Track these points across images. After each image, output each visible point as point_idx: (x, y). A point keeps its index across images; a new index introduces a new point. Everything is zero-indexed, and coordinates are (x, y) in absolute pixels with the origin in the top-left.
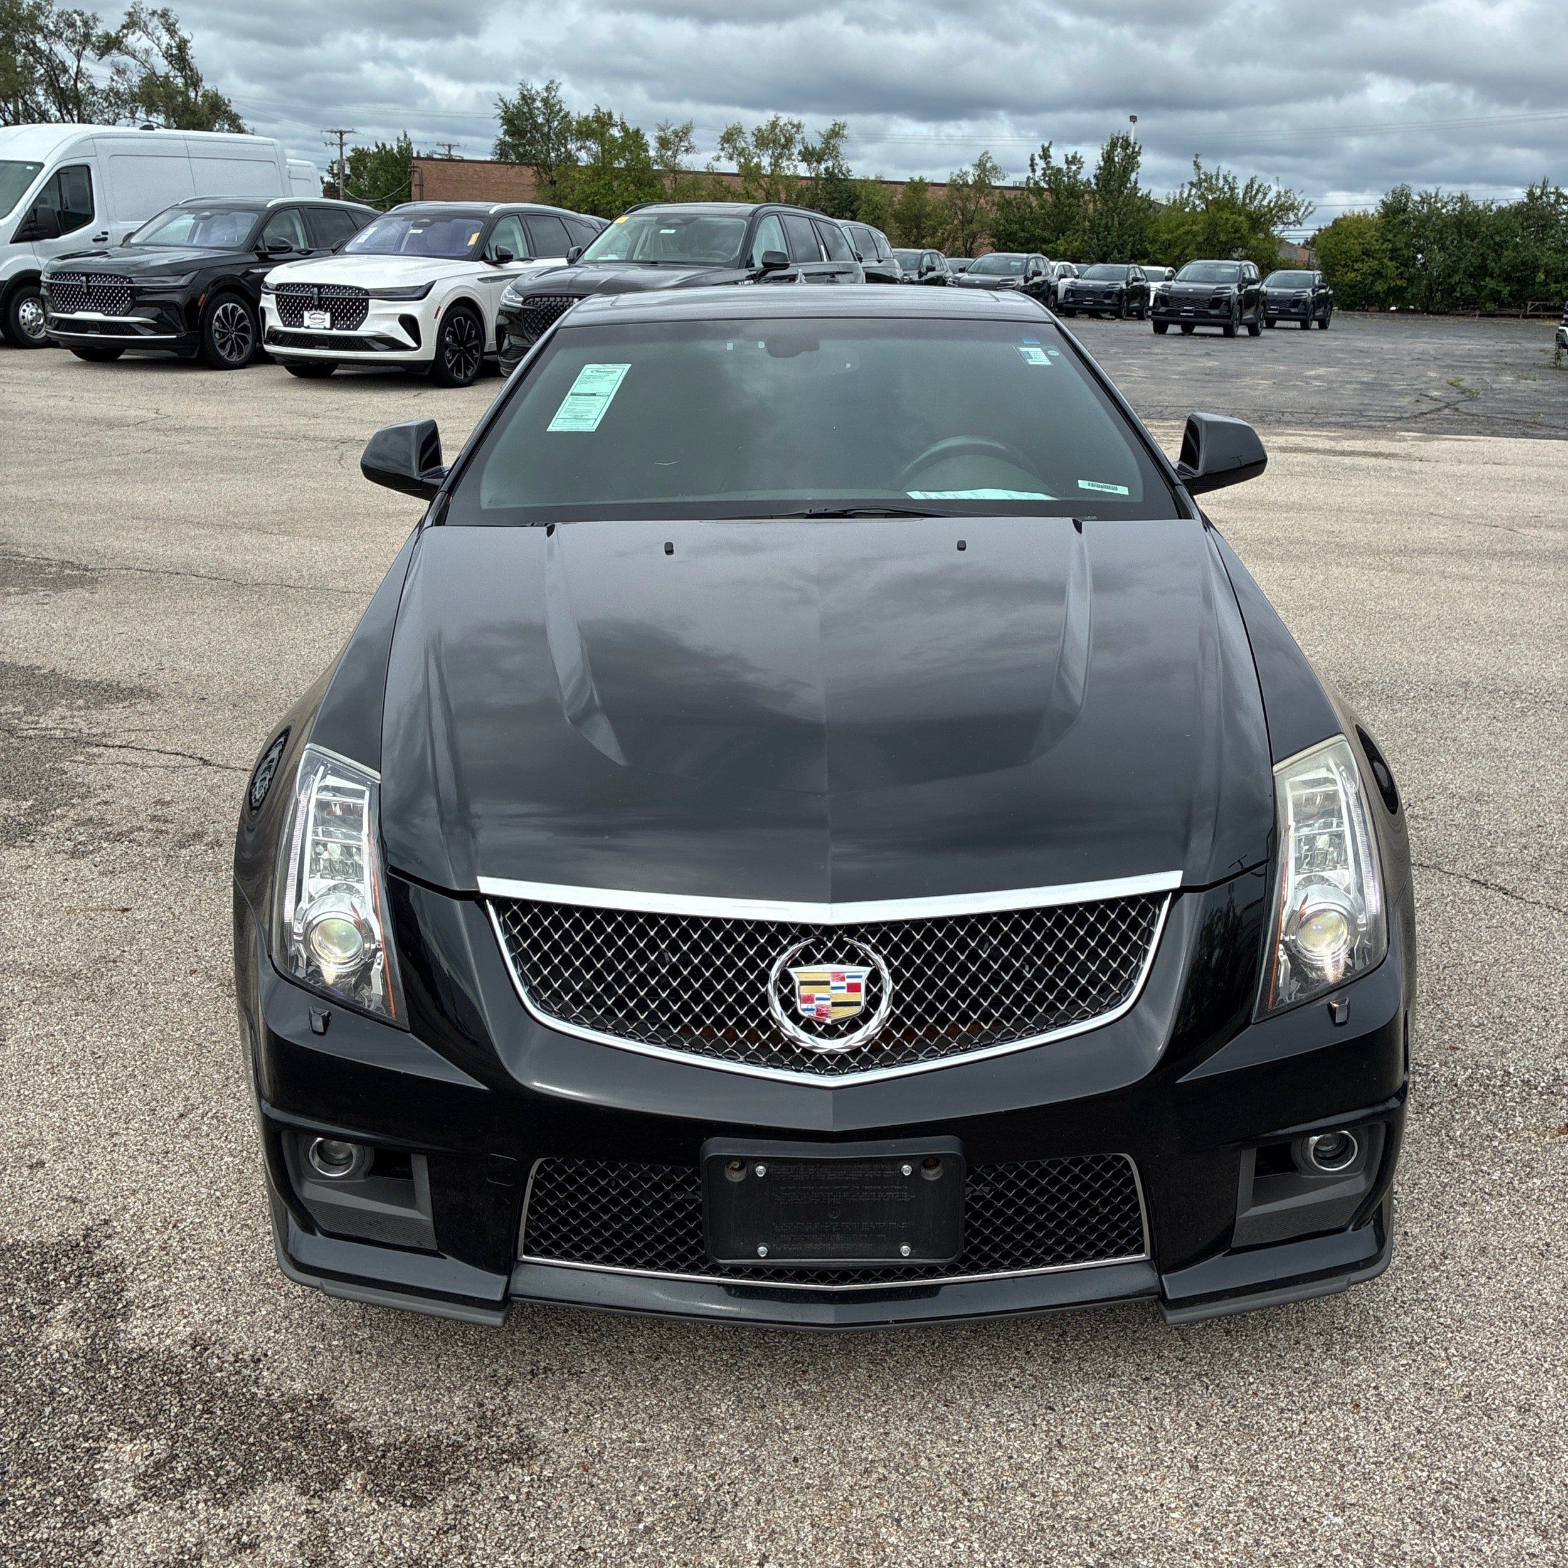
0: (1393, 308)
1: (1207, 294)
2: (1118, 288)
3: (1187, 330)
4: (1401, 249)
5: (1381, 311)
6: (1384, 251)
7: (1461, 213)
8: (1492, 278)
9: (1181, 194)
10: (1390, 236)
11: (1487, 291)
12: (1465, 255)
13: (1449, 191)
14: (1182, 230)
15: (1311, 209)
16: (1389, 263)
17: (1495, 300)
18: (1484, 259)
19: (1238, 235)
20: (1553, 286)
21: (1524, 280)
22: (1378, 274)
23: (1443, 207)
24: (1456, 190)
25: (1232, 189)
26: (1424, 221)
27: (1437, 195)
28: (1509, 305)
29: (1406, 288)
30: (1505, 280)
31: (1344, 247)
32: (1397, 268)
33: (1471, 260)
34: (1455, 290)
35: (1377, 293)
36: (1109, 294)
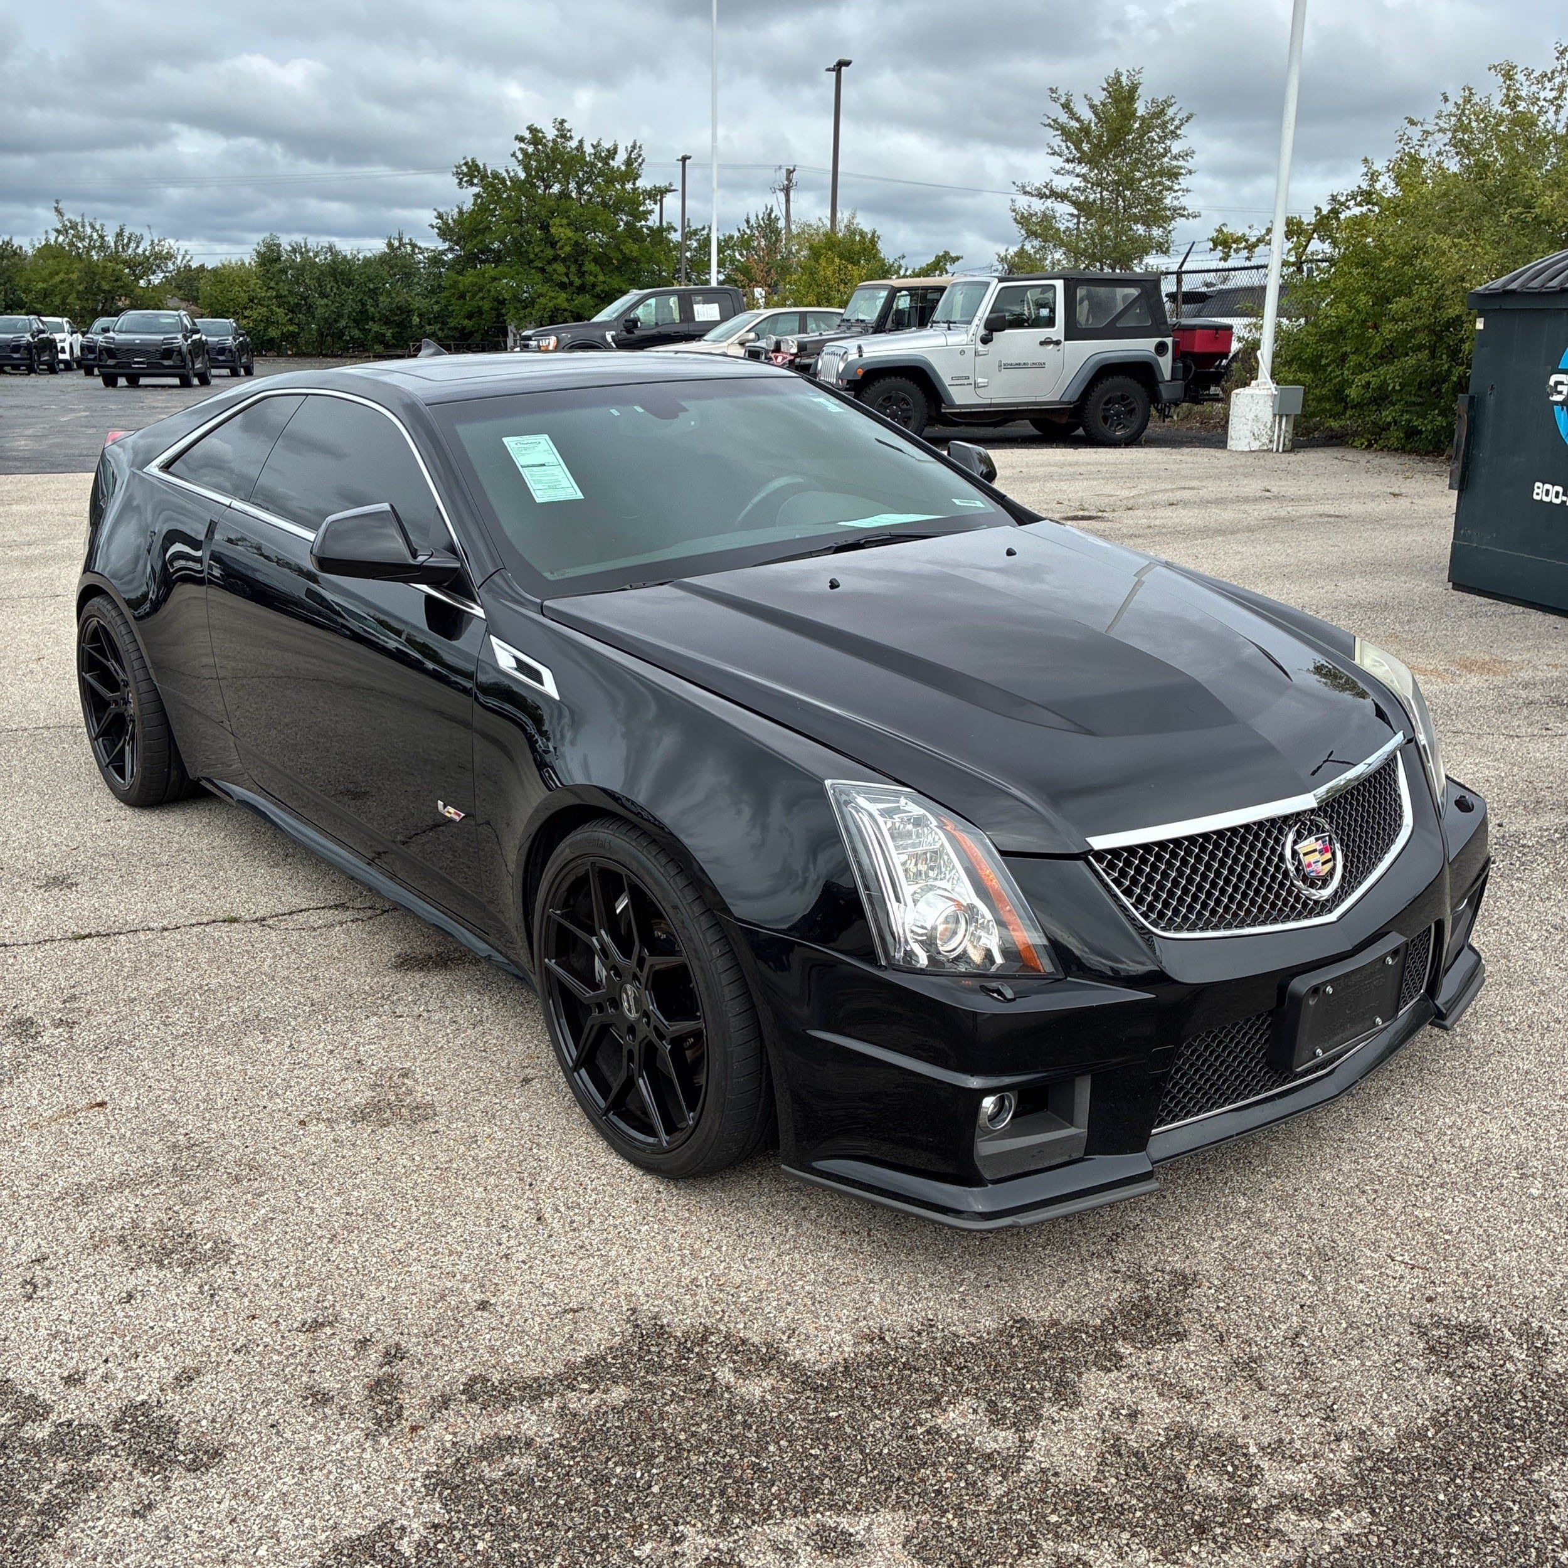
0: (290, 353)
1: (155, 345)
2: (24, 341)
3: (133, 382)
4: (285, 296)
5: (278, 356)
6: (270, 298)
7: (333, 261)
8: (375, 322)
9: (47, 239)
10: (272, 284)
11: (372, 334)
12: (346, 301)
13: (316, 242)
14: (58, 279)
15: (188, 257)
16: (278, 310)
17: (381, 342)
18: (364, 305)
19: (119, 284)
20: (428, 328)
21: (402, 322)
22: (269, 322)
23: (315, 256)
24: (325, 241)
25: (102, 237)
26: (301, 270)
27: (306, 246)
28: (395, 346)
29: (298, 334)
30: (386, 324)
31: (231, 296)
32: (286, 314)
33: (351, 306)
34: (344, 335)
35: (272, 339)
36: (17, 348)
